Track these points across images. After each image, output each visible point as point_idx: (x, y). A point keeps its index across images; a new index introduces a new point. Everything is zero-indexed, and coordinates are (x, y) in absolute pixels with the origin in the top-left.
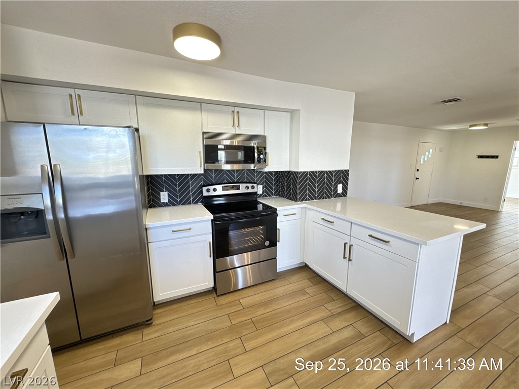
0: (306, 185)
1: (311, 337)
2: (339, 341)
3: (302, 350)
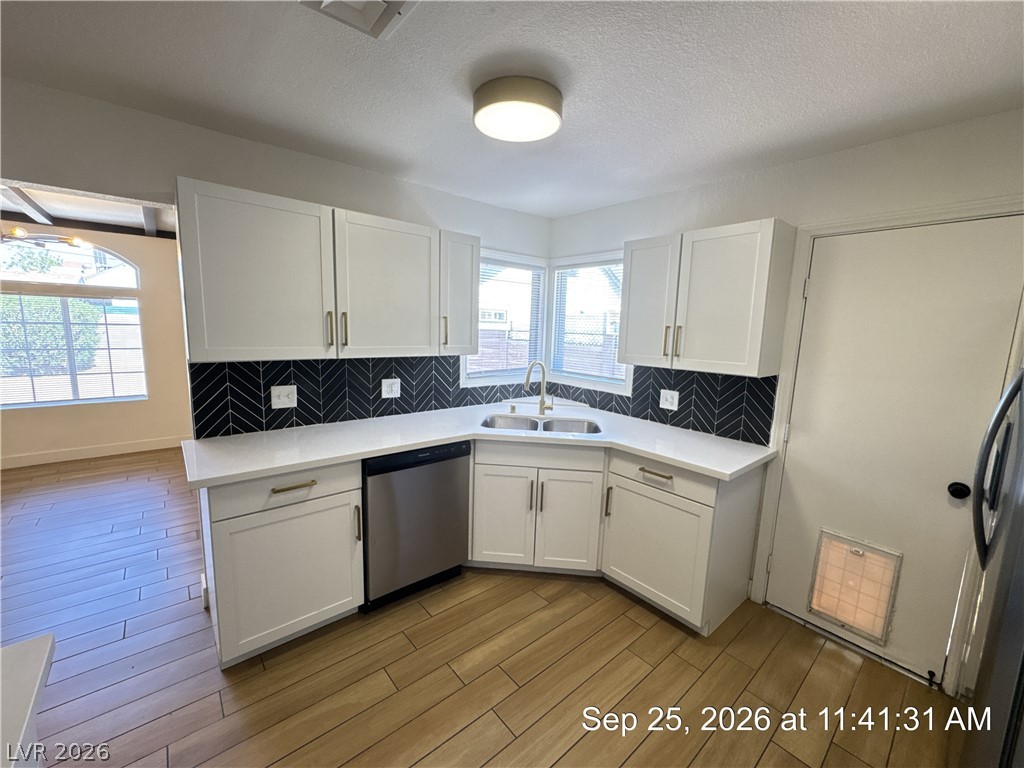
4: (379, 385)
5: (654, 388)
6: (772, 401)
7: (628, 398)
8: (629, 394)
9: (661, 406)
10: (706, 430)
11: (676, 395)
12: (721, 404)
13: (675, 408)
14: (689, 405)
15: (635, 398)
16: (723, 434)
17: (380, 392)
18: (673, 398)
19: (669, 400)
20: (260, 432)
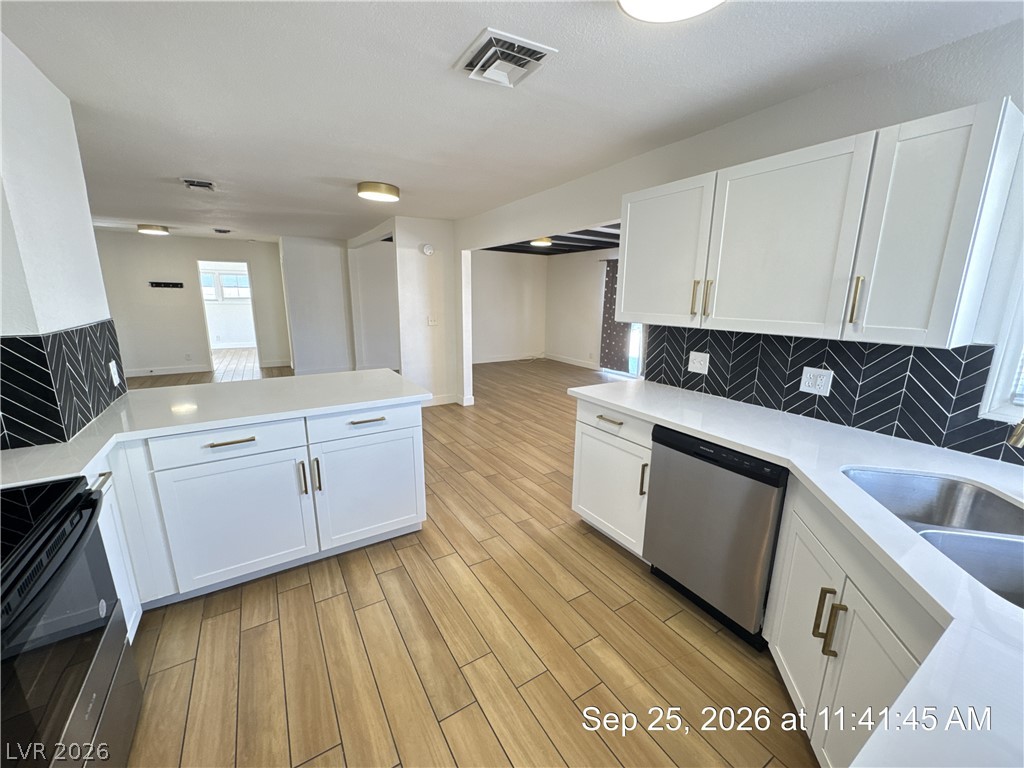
1: (388, 632)
2: (405, 596)
3: (413, 649)
4: (800, 373)
17: (798, 383)
20: (678, 388)
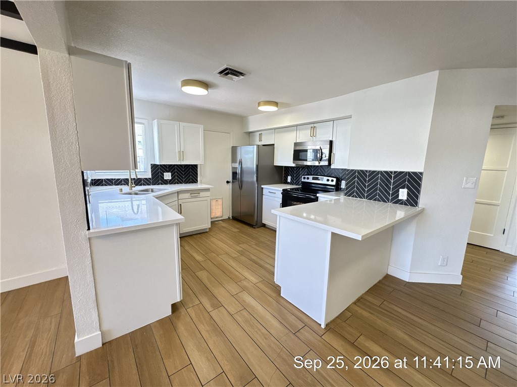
0: (354, 182)
5: (161, 173)
6: (197, 171)
7: (150, 179)
8: (150, 177)
9: (165, 179)
10: (181, 183)
11: (170, 174)
12: (185, 174)
13: (170, 178)
14: (175, 176)
15: (153, 178)
16: (186, 183)
18: (169, 175)
19: (168, 176)
